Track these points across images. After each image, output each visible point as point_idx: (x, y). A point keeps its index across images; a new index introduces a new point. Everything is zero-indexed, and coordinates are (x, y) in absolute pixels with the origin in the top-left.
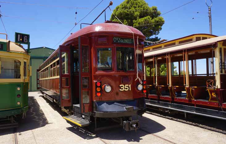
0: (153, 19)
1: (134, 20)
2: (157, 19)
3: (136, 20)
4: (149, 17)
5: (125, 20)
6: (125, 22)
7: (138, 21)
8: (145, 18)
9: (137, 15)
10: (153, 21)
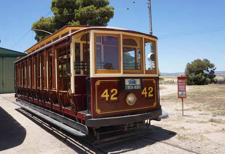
0: (99, 9)
1: (76, 10)
2: (103, 9)
3: (78, 9)
4: (93, 6)
5: (65, 9)
6: (65, 11)
7: (80, 11)
8: (88, 7)
9: (79, 4)
10: (97, 11)
